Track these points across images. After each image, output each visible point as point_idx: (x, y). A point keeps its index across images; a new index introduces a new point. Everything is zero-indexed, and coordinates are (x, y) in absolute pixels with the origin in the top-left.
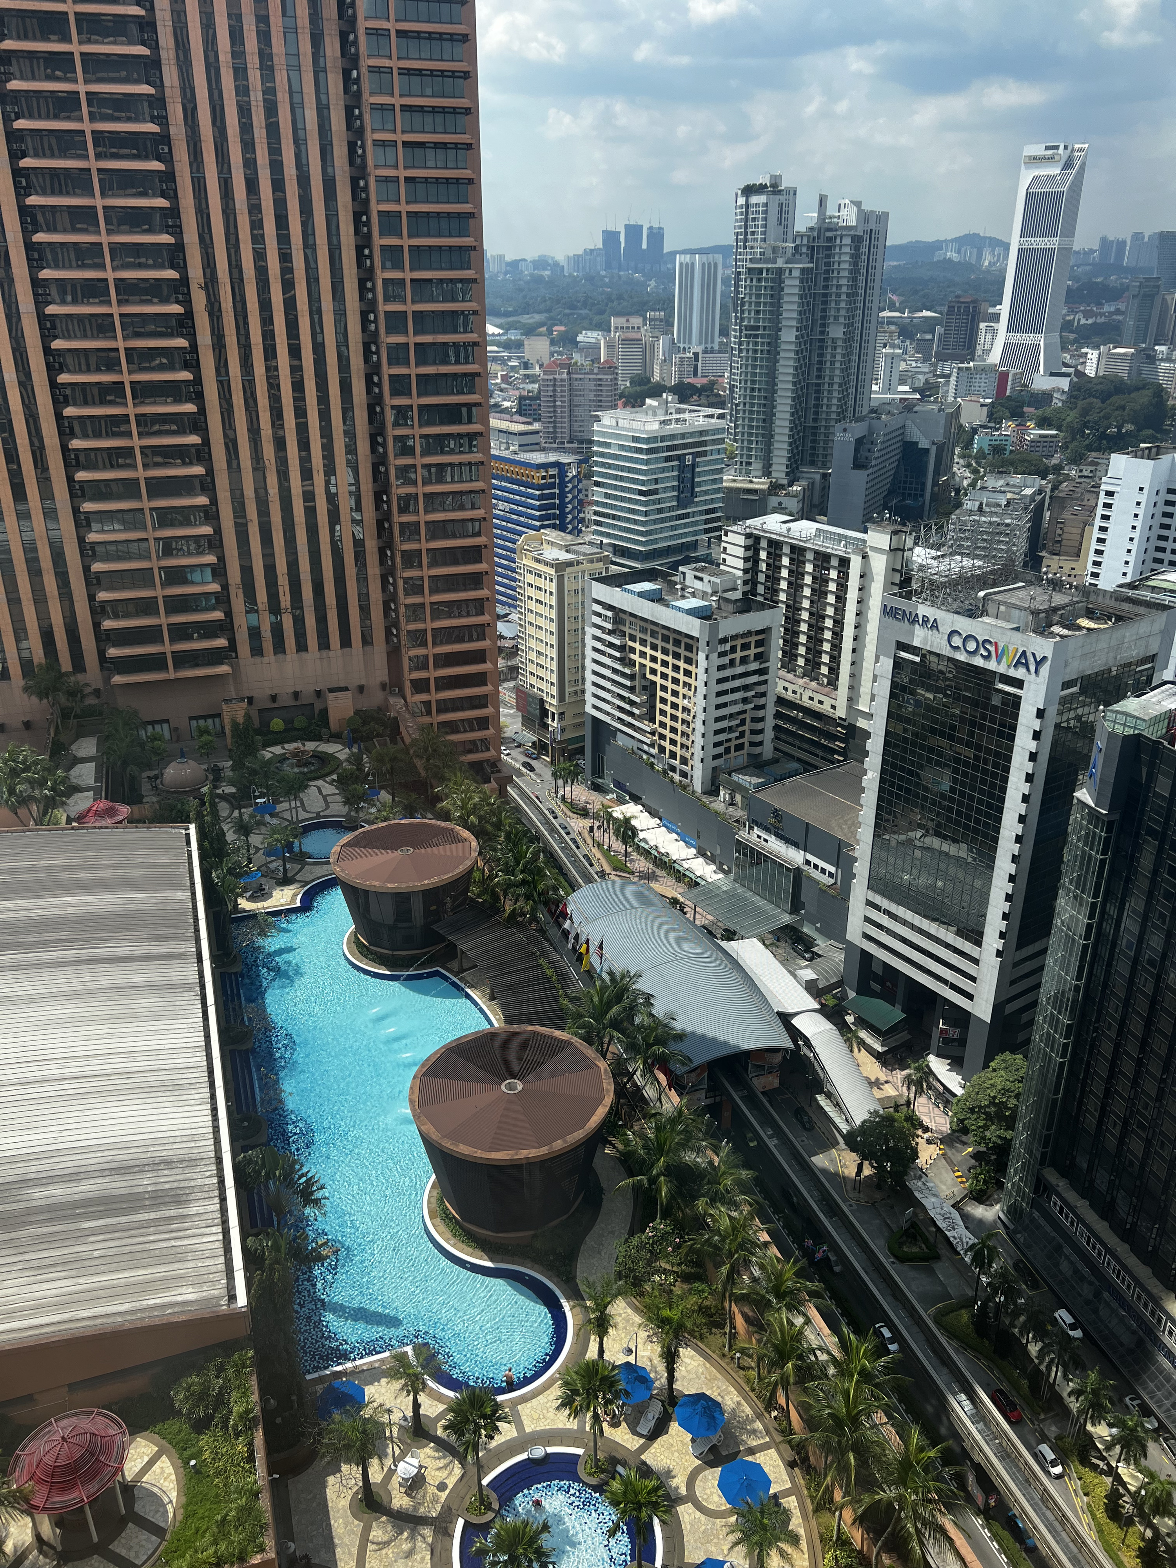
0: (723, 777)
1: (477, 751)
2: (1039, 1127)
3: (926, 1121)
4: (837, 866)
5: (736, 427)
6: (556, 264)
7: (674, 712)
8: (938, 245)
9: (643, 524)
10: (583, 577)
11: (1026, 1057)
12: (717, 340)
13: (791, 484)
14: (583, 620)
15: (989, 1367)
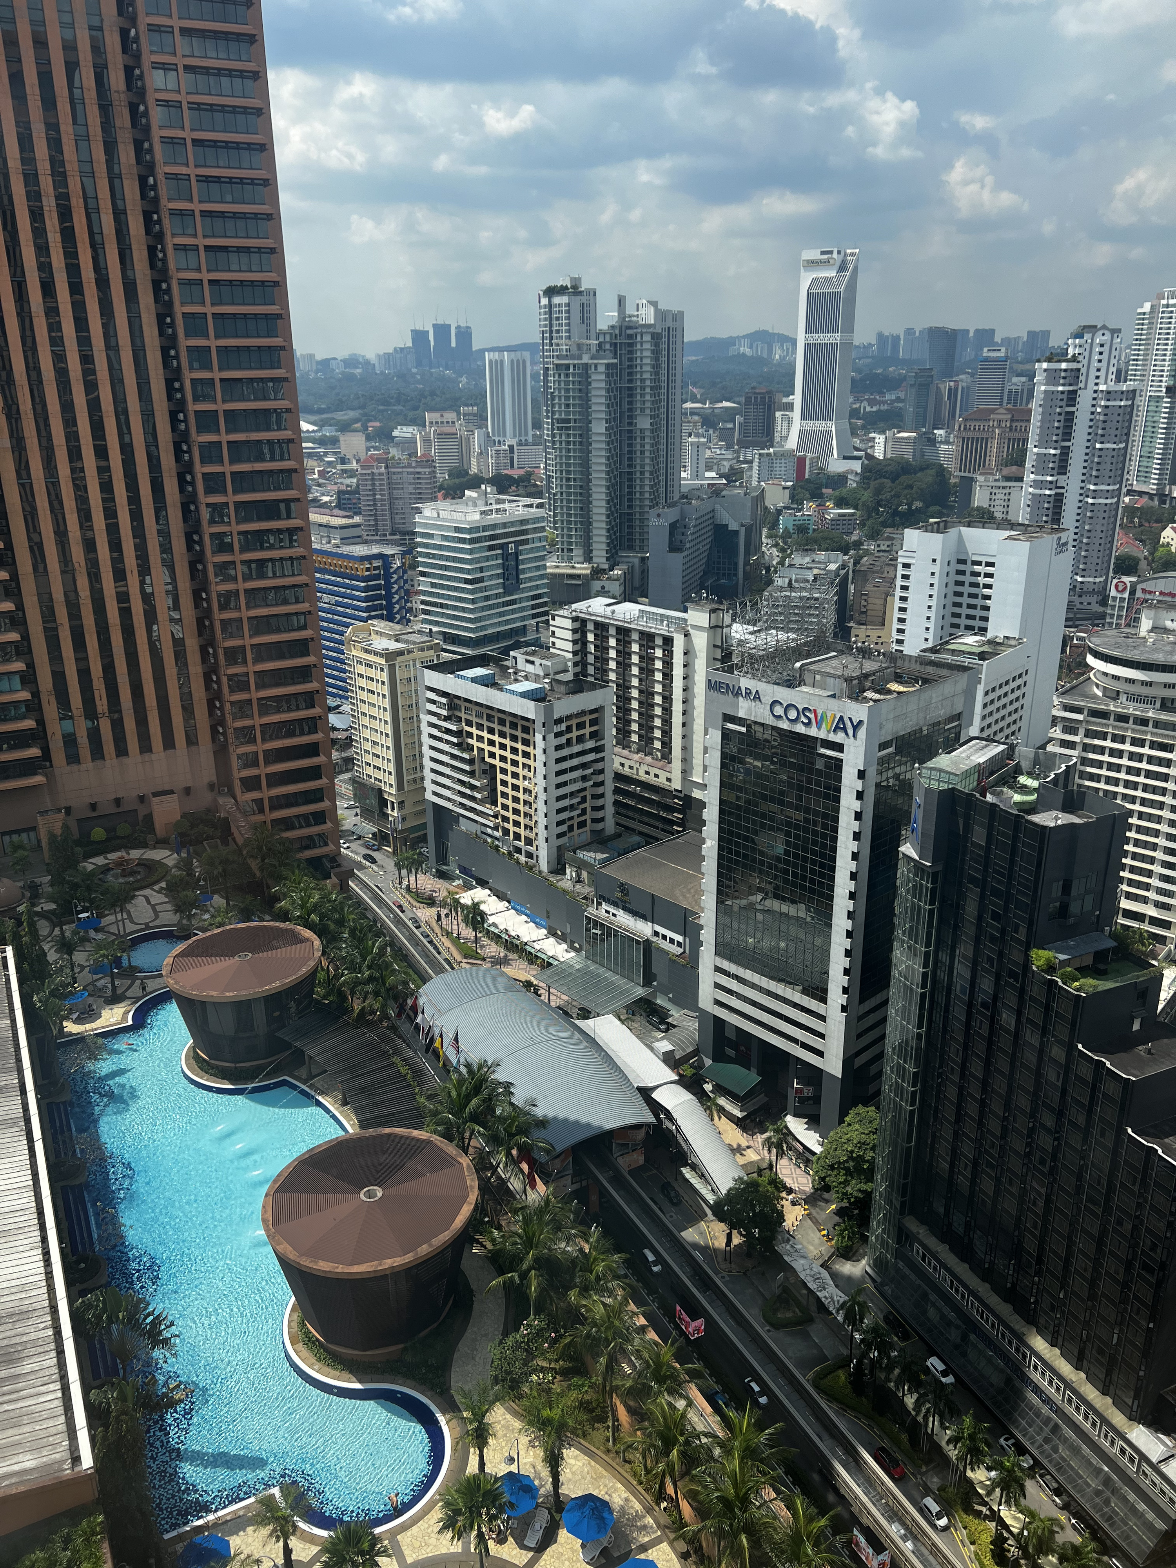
0: (568, 855)
1: (315, 847)
2: (896, 1176)
3: (789, 1182)
4: (684, 935)
5: (555, 515)
6: (367, 363)
7: (515, 793)
8: (731, 341)
9: (471, 611)
10: (414, 665)
11: (878, 1108)
12: (531, 433)
13: (612, 569)
14: (418, 708)
15: (869, 1426)
